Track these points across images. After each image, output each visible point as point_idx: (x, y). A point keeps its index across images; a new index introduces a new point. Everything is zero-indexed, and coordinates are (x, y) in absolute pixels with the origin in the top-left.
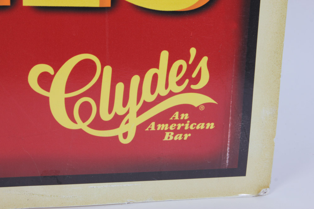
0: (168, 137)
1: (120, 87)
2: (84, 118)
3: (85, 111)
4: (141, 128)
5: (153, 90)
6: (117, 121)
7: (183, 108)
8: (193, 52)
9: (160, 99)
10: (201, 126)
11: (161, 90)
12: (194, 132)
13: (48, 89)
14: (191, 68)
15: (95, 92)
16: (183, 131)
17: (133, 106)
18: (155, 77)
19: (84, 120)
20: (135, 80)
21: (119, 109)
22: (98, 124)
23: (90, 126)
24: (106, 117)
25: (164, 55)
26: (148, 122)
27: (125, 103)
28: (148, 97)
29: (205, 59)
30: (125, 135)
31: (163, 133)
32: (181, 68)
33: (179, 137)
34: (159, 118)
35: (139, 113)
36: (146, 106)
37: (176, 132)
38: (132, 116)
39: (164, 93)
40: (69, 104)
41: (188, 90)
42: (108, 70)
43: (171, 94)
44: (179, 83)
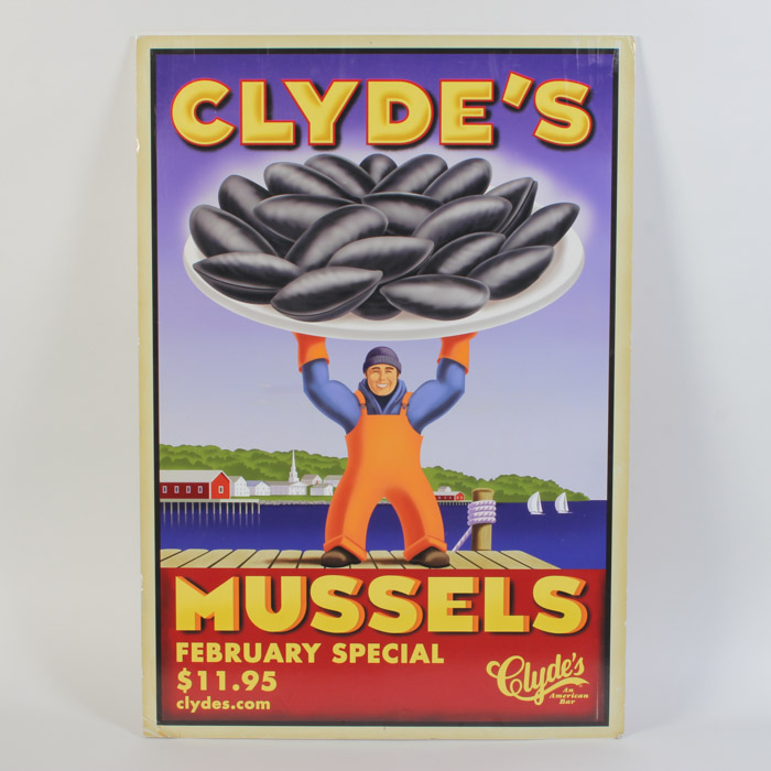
0: (562, 702)
1: (535, 673)
2: (516, 690)
3: (516, 686)
4: (547, 696)
5: (553, 676)
6: (533, 692)
7: (570, 686)
8: (574, 655)
9: (557, 681)
10: (581, 696)
11: (557, 676)
12: (577, 700)
13: (496, 674)
14: (574, 664)
15: (521, 676)
16: (570, 699)
17: (542, 684)
18: (554, 669)
19: (516, 691)
20: (543, 670)
21: (534, 686)
22: (523, 693)
23: (519, 694)
24: (528, 690)
25: (559, 657)
26: (550, 694)
27: (538, 682)
28: (550, 679)
29: (581, 659)
30: (538, 700)
31: (559, 700)
32: (567, 664)
33: (568, 702)
34: (559, 691)
35: (545, 688)
36: (549, 685)
37: (566, 699)
38: (542, 689)
39: (559, 677)
40: (508, 682)
41: (572, 676)
42: (528, 664)
43: (563, 678)
44: (568, 672)
